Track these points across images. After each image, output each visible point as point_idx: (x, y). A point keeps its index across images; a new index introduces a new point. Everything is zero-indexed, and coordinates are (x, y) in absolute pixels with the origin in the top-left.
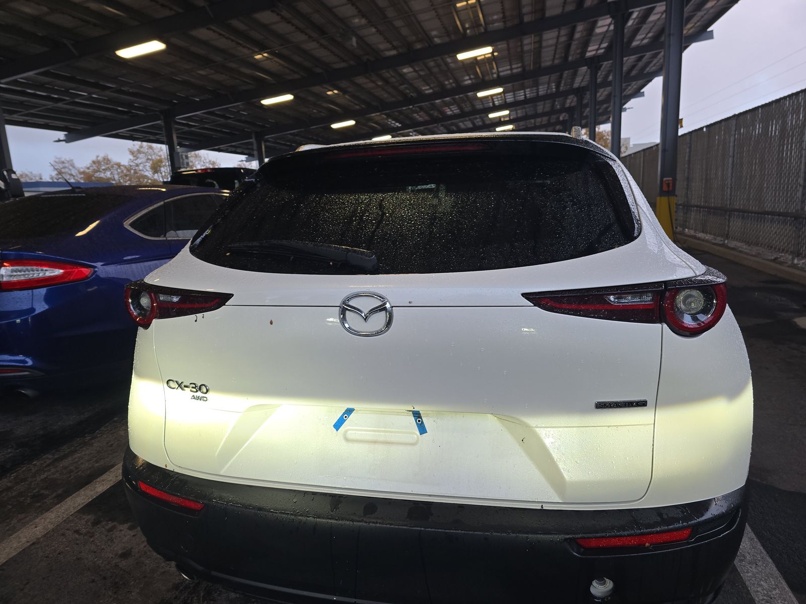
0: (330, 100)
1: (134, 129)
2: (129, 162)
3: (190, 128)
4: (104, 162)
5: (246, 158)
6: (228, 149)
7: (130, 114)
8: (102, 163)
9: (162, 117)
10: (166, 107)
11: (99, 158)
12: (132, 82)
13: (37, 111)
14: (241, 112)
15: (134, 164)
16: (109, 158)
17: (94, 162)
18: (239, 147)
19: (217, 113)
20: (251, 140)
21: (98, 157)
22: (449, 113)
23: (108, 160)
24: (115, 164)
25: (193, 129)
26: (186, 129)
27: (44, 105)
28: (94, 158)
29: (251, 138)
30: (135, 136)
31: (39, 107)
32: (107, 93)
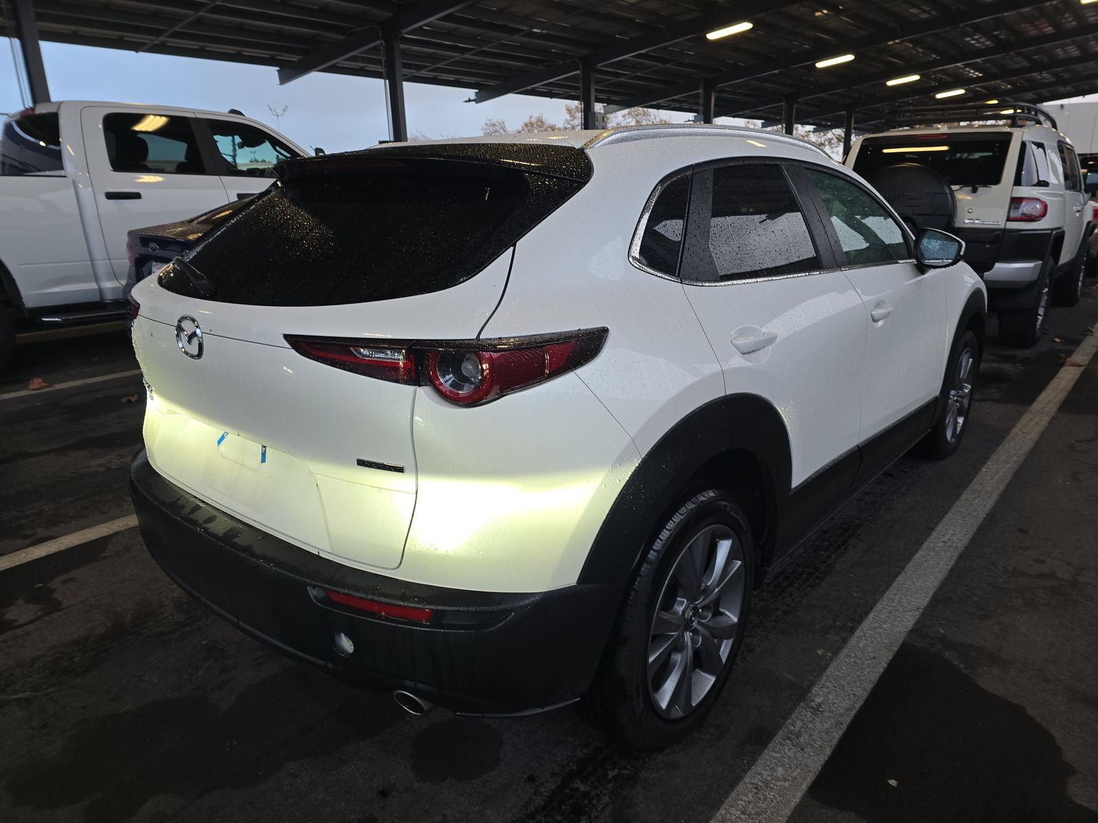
0: (818, 25)
1: (550, 83)
2: (564, 123)
3: (618, 78)
4: (537, 125)
5: (695, 116)
6: (670, 105)
7: (545, 64)
8: (536, 126)
9: (580, 66)
10: (587, 52)
11: (532, 119)
12: (546, 21)
13: (445, 65)
14: (685, 52)
15: (570, 126)
16: (544, 120)
17: (526, 125)
18: (685, 101)
19: (651, 54)
20: (698, 91)
21: (531, 117)
22: (1033, 32)
23: (542, 122)
24: (550, 128)
25: (622, 79)
26: (614, 79)
27: (453, 57)
28: (527, 120)
29: (699, 89)
30: (554, 91)
31: (446, 60)
32: (516, 37)
